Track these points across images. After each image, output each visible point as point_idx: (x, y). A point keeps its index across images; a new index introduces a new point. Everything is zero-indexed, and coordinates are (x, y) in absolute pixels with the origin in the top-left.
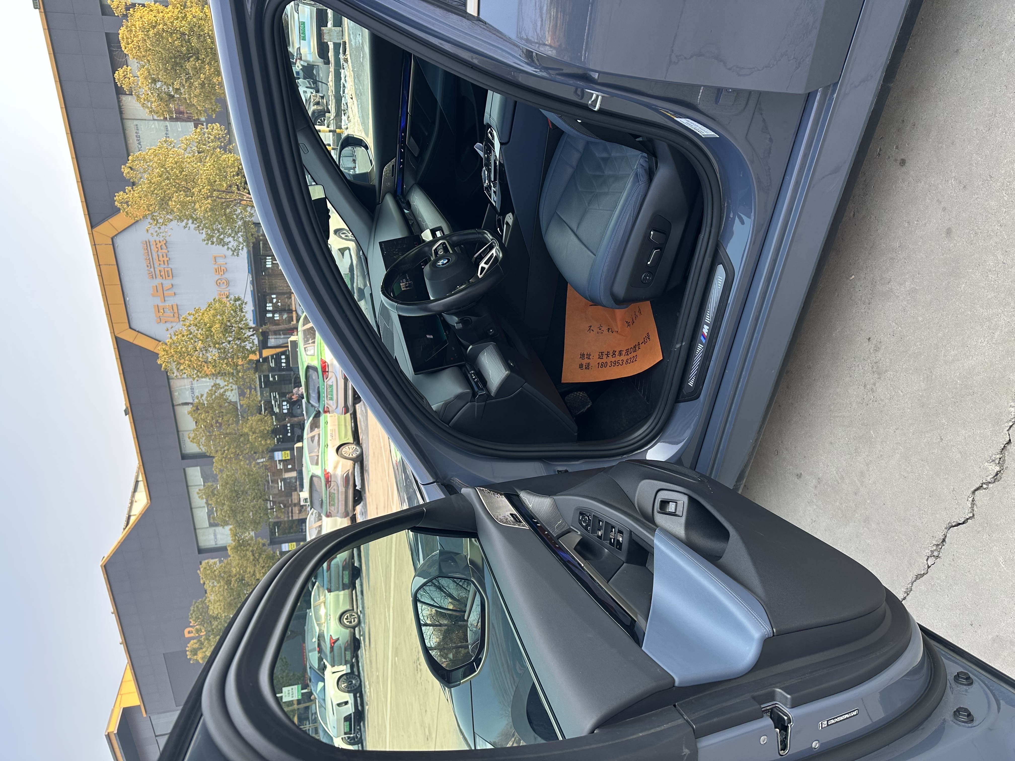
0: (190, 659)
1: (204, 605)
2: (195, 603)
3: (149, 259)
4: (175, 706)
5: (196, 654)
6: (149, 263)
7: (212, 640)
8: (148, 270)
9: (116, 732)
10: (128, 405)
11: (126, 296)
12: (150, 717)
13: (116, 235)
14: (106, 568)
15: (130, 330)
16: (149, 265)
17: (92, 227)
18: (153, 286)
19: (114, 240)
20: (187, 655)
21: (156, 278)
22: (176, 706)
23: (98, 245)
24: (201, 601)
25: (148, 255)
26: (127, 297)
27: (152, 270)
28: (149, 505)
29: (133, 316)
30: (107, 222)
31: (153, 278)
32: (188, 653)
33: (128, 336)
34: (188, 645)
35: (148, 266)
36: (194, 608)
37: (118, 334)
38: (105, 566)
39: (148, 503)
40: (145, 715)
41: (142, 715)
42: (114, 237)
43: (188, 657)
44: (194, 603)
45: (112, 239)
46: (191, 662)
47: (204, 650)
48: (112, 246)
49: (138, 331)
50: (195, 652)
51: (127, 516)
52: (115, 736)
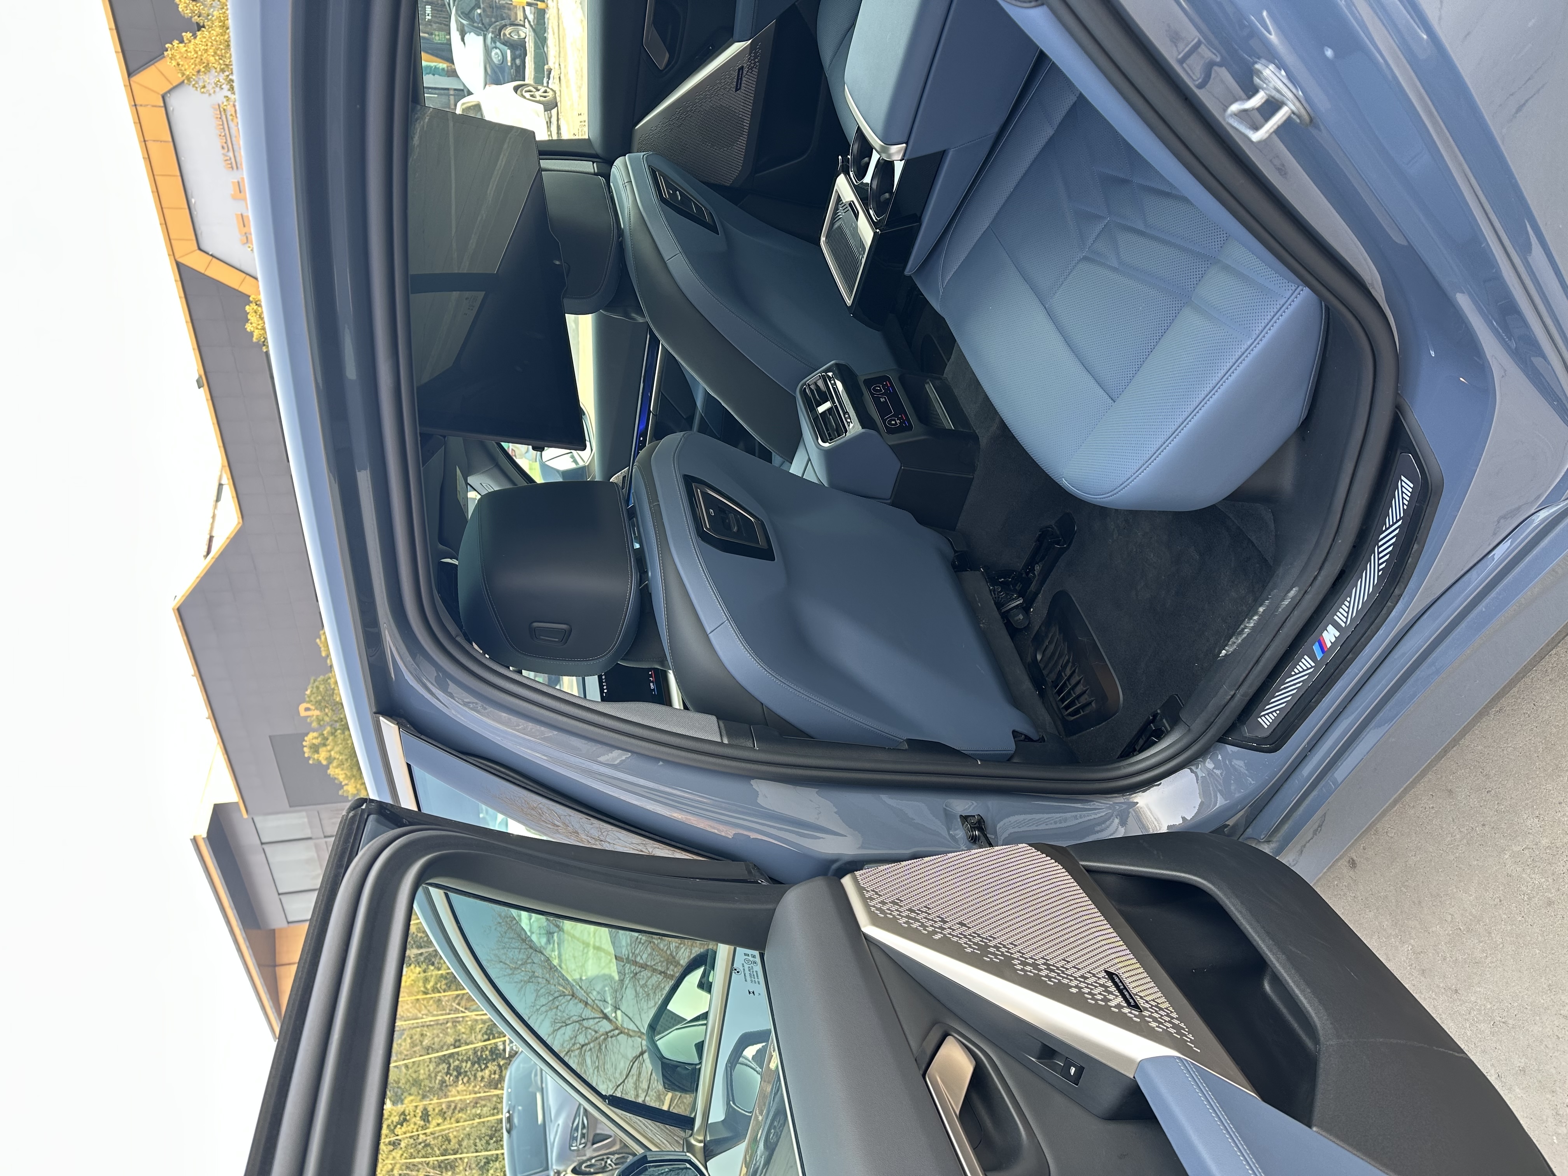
0: (309, 758)
1: (327, 686)
2: (314, 682)
3: (225, 135)
4: (288, 805)
5: (317, 751)
6: (226, 143)
7: (339, 736)
8: (223, 154)
9: (205, 835)
10: (202, 373)
11: (190, 197)
12: (253, 819)
13: (169, 91)
14: (180, 612)
15: (199, 252)
16: (225, 145)
17: (130, 74)
18: (233, 183)
19: (167, 99)
20: (304, 753)
21: (237, 168)
22: (290, 806)
23: (141, 105)
24: (323, 680)
25: (223, 128)
26: (192, 197)
27: (231, 154)
28: (240, 525)
29: (203, 229)
30: (153, 67)
31: (232, 168)
32: (305, 749)
33: (196, 261)
34: (306, 738)
35: (223, 148)
36: (313, 687)
37: (180, 258)
38: (179, 610)
39: (239, 523)
40: (245, 816)
41: (242, 816)
42: (166, 93)
43: (306, 755)
44: (312, 681)
45: (163, 97)
46: (311, 762)
47: (329, 748)
48: (163, 109)
49: (211, 255)
50: (315, 749)
51: (208, 537)
52: (205, 842)
